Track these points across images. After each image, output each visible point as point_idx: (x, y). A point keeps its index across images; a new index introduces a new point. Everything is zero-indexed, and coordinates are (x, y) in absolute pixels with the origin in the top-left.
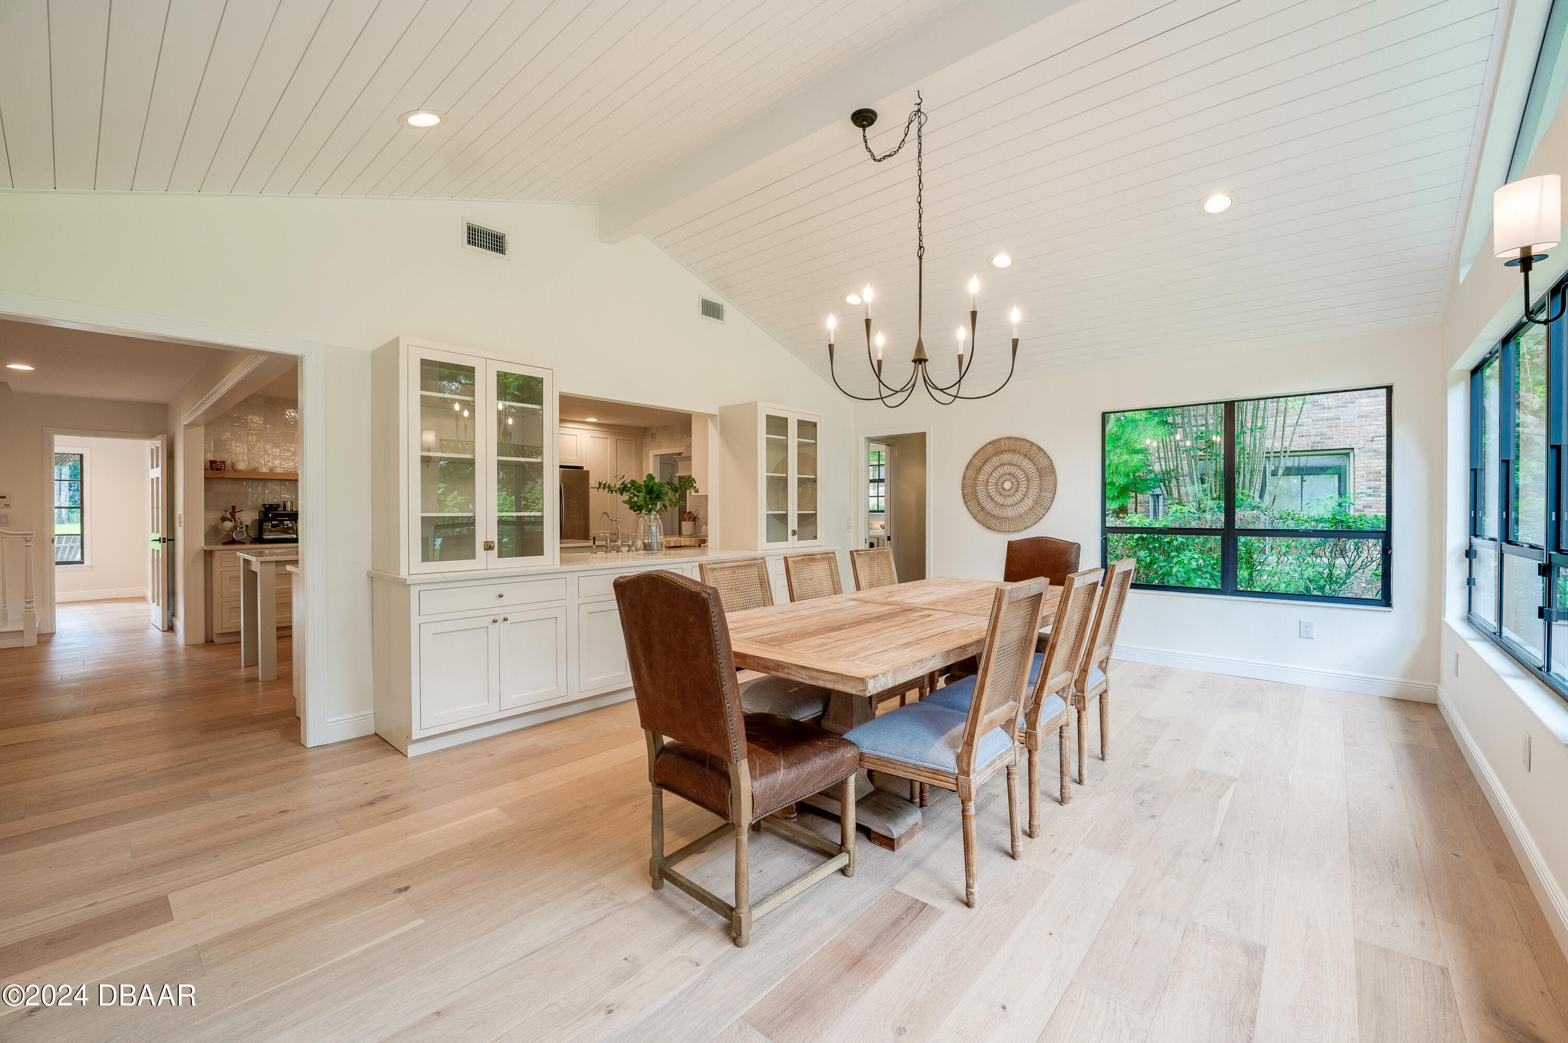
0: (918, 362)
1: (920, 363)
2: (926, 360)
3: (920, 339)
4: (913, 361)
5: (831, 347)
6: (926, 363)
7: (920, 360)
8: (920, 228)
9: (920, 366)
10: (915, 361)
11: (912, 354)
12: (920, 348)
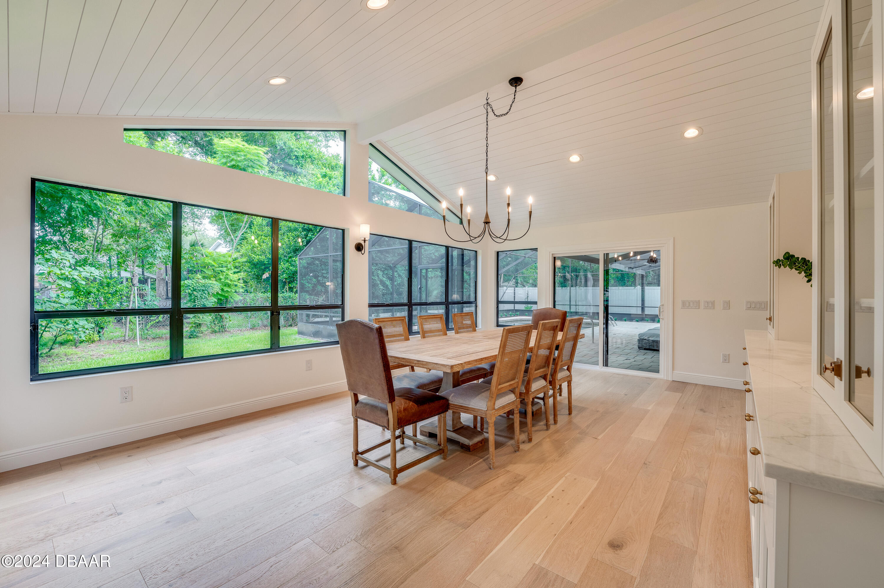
1: (487, 224)
2: (489, 223)
3: (487, 212)
5: (531, 213)
7: (487, 223)
8: (487, 156)
9: (487, 225)
10: (484, 223)
11: (483, 219)
12: (487, 216)
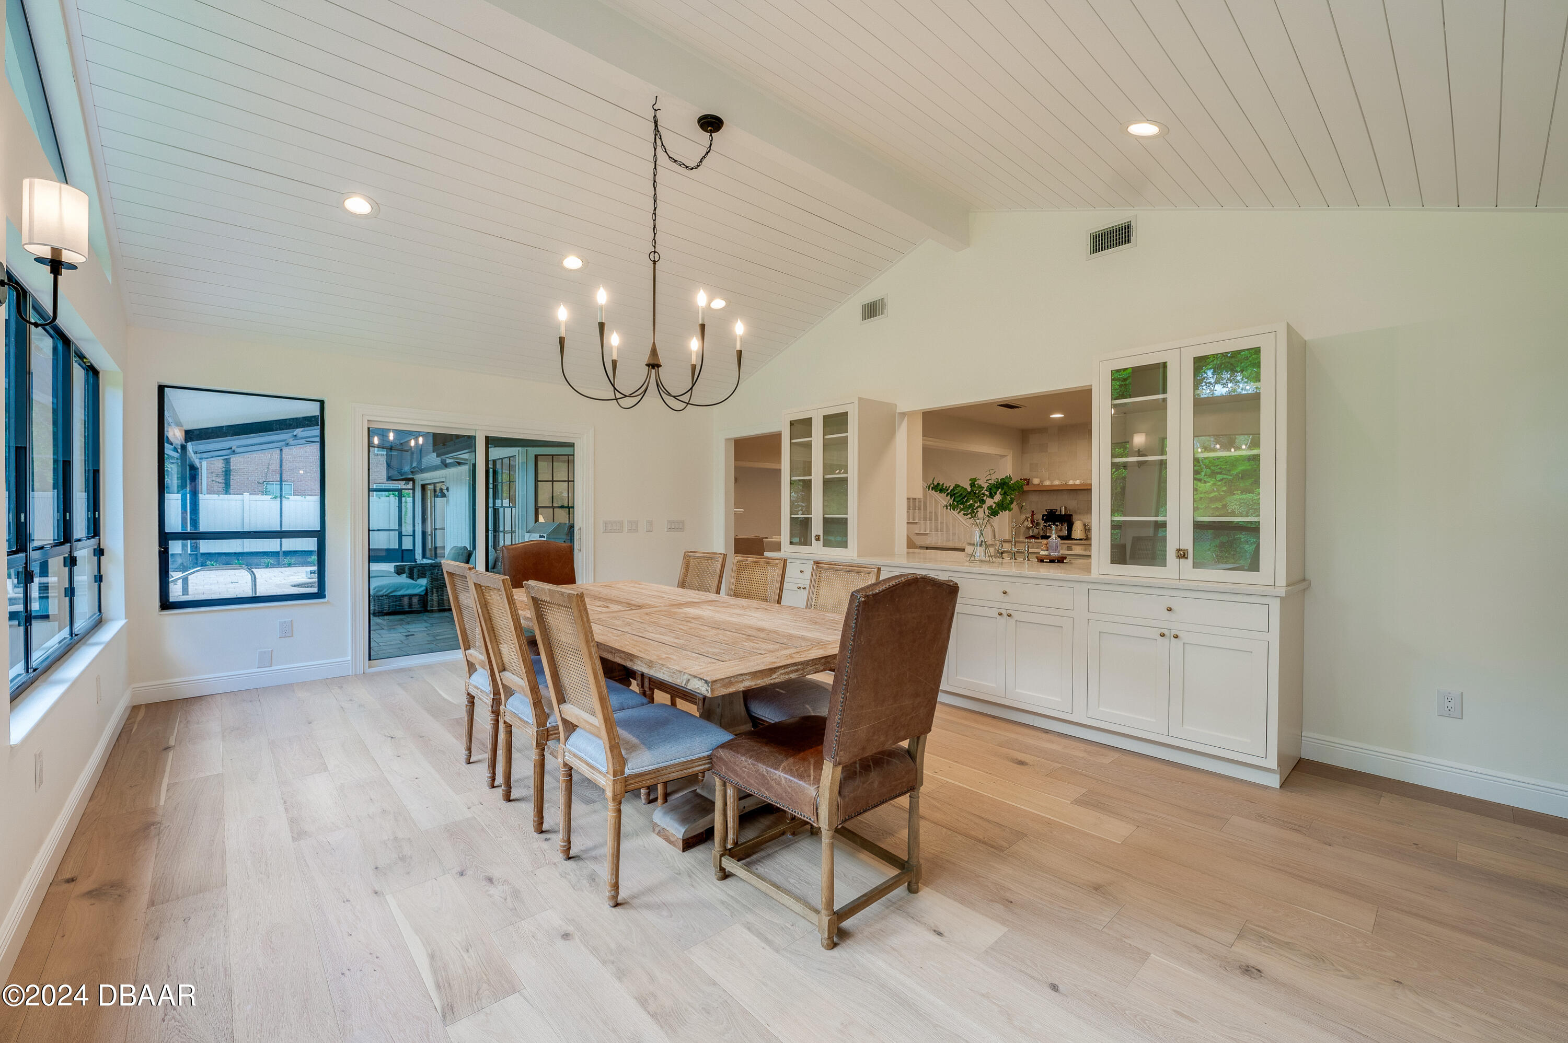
0: (651, 367)
1: (653, 368)
2: (659, 366)
3: (654, 343)
4: (647, 365)
6: (659, 368)
7: (654, 365)
9: (653, 371)
10: (648, 365)
11: (646, 358)
12: (654, 352)
